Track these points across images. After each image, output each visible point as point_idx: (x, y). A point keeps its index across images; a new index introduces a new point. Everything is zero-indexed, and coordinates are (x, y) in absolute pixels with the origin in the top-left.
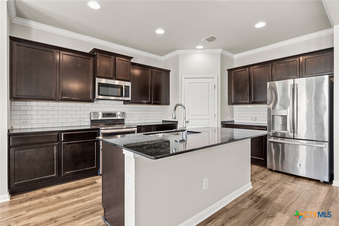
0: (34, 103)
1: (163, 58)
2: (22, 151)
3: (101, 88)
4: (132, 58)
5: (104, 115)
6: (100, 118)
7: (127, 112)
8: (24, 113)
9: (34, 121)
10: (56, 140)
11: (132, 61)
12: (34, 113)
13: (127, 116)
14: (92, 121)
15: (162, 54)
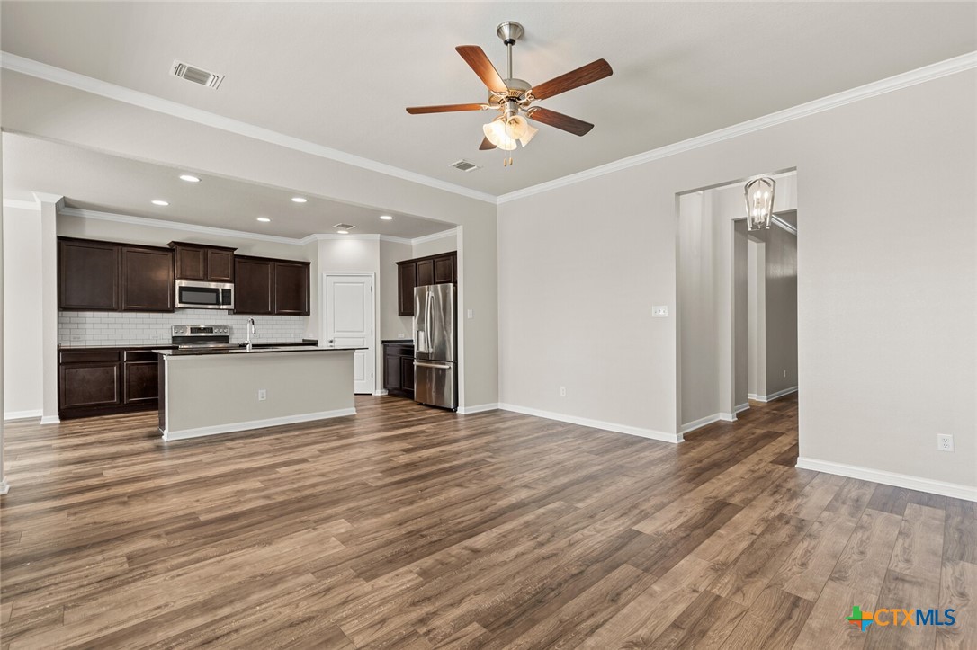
0: (89, 314)
1: (301, 242)
2: (74, 370)
3: (183, 293)
4: (235, 249)
5: (193, 330)
6: (188, 334)
7: (234, 327)
8: (76, 326)
9: (88, 337)
10: (117, 359)
11: (235, 253)
12: (87, 326)
13: (235, 331)
14: (174, 338)
15: (300, 236)
